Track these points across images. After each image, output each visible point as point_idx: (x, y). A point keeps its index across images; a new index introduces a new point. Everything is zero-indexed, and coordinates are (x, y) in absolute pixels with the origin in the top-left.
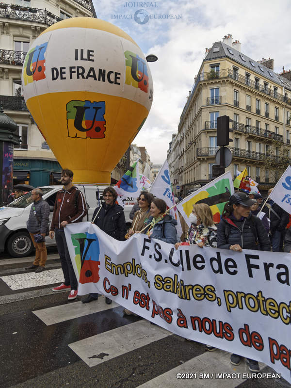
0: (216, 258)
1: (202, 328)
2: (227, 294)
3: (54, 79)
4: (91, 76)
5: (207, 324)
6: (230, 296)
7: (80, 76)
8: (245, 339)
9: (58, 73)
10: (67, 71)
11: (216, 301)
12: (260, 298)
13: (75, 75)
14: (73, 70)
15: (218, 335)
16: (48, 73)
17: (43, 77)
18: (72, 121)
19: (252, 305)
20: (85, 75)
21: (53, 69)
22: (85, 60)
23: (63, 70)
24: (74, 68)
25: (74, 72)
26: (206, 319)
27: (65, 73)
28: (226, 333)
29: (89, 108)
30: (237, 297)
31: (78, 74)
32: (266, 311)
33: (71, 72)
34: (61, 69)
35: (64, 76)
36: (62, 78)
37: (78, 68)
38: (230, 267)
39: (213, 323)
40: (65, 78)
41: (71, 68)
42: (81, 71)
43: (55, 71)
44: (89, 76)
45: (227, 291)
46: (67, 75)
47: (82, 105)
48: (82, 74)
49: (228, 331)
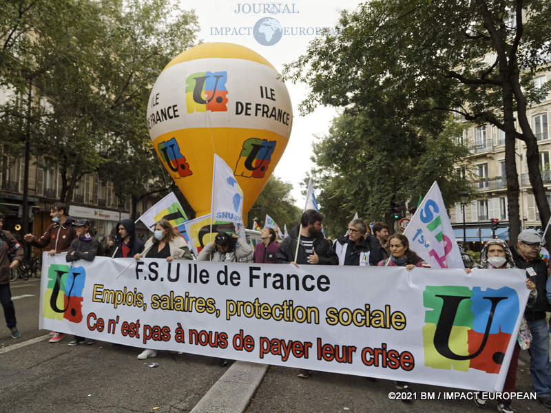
0: (224, 270)
1: (198, 341)
2: (229, 303)
3: (237, 113)
4: (273, 116)
5: (203, 337)
6: (231, 305)
7: (265, 114)
8: (238, 344)
9: (242, 108)
10: (253, 107)
11: (215, 313)
12: (257, 305)
13: (260, 113)
14: (259, 107)
15: (213, 346)
16: (231, 106)
17: (225, 109)
18: (244, 159)
19: (249, 312)
20: (269, 114)
21: (237, 103)
22: (269, 98)
23: (249, 106)
24: (260, 105)
25: (260, 110)
26: (203, 332)
27: (250, 109)
28: (221, 342)
29: (264, 146)
30: (237, 306)
31: (264, 112)
32: (260, 315)
33: (257, 109)
34: (247, 104)
35: (249, 112)
36: (246, 114)
37: (264, 106)
38: (234, 279)
39: (209, 335)
40: (250, 115)
41: (257, 105)
42: (266, 109)
43: (239, 105)
44: (272, 115)
45: (229, 301)
46: (252, 111)
47: (260, 143)
48: (267, 112)
49: (222, 340)
